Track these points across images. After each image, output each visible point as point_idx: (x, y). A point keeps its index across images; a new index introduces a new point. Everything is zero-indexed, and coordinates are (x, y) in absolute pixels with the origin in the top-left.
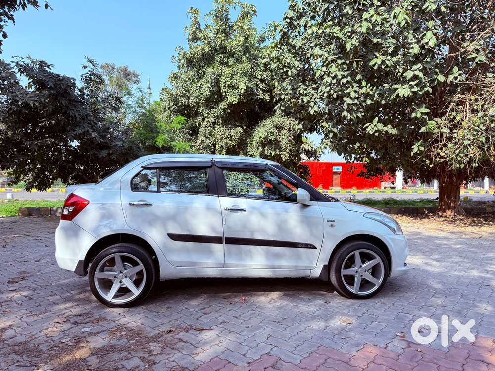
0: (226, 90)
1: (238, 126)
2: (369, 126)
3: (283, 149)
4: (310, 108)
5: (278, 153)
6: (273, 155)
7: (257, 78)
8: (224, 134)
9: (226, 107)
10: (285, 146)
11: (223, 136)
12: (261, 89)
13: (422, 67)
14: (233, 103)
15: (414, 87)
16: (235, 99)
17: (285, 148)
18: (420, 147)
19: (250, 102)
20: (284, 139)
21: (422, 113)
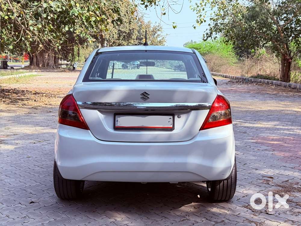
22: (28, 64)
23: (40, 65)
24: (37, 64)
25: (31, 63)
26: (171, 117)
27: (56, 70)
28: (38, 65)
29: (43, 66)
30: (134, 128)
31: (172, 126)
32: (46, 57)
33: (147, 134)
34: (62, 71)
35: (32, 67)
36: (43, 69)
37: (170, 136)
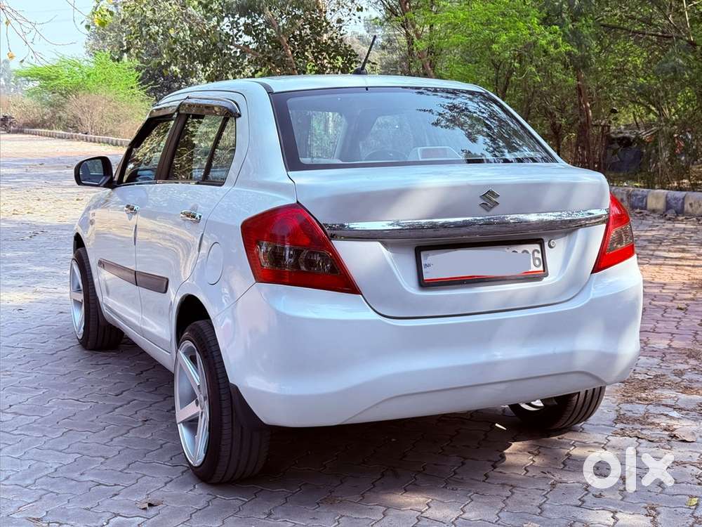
26: (537, 247)
30: (464, 280)
31: (541, 268)
33: (490, 293)
37: (537, 294)
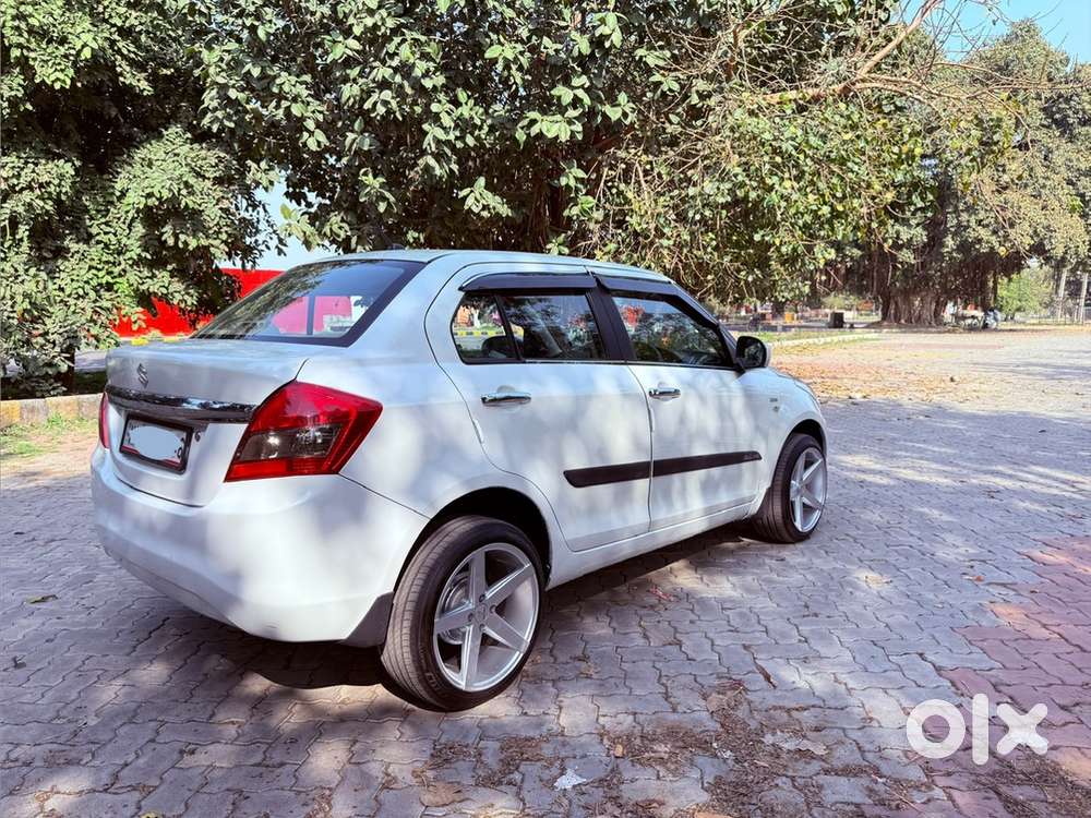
0: (22, 40)
1: (59, 157)
2: (468, 195)
3: (211, 232)
4: (306, 134)
5: (204, 242)
6: (191, 248)
7: (106, 21)
8: (18, 176)
9: (20, 95)
10: (218, 224)
11: (16, 182)
12: (122, 55)
13: (588, 84)
14: (57, 86)
15: (574, 123)
16: (61, 76)
17: (215, 228)
18: (562, 247)
19: (96, 90)
20: (210, 205)
21: (577, 179)
22: (876, 317)
23: (903, 321)
24: (895, 318)
25: (885, 317)
27: (934, 330)
28: (897, 319)
29: (909, 321)
32: (917, 303)
34: (949, 331)
35: (885, 323)
36: (905, 326)
